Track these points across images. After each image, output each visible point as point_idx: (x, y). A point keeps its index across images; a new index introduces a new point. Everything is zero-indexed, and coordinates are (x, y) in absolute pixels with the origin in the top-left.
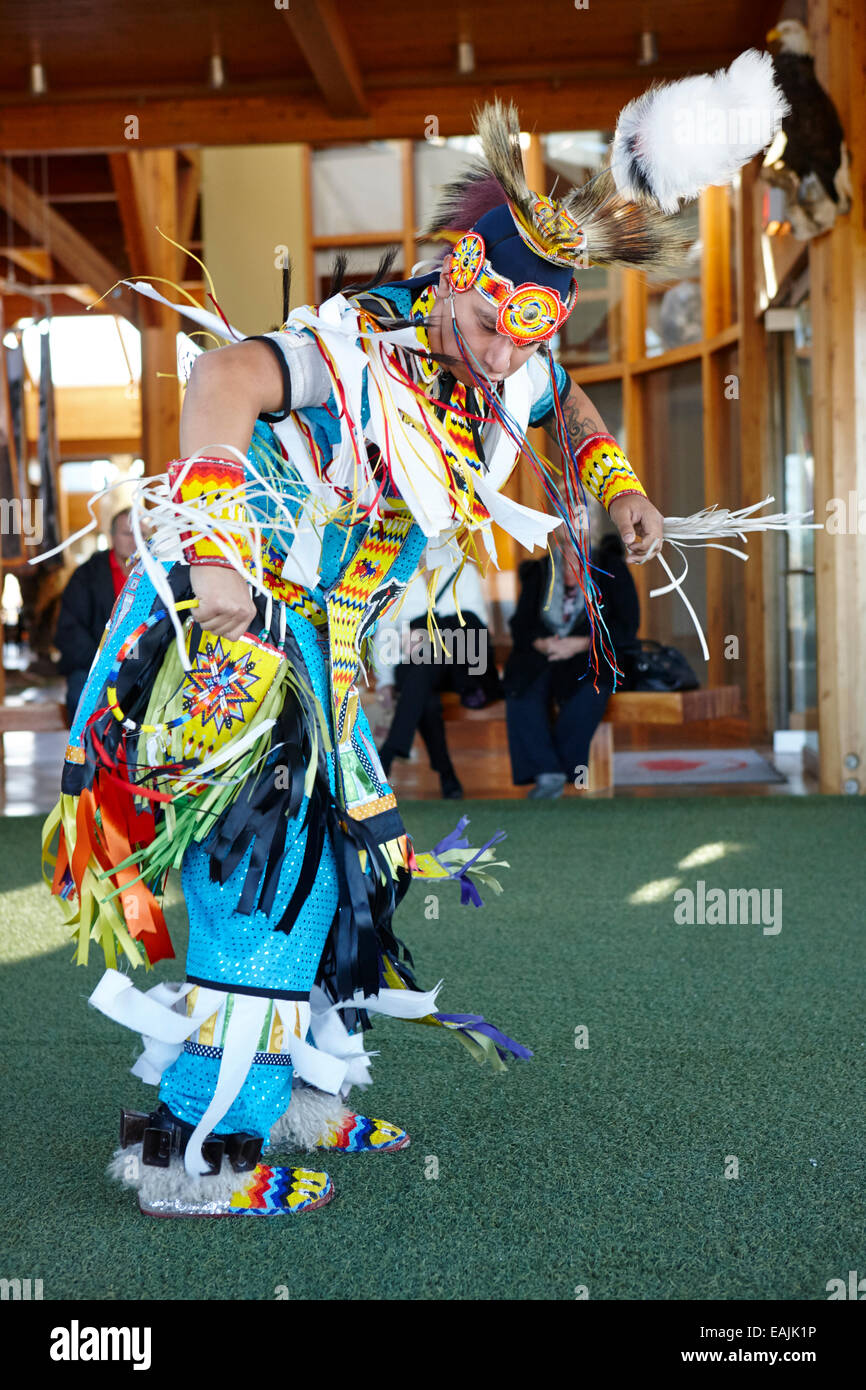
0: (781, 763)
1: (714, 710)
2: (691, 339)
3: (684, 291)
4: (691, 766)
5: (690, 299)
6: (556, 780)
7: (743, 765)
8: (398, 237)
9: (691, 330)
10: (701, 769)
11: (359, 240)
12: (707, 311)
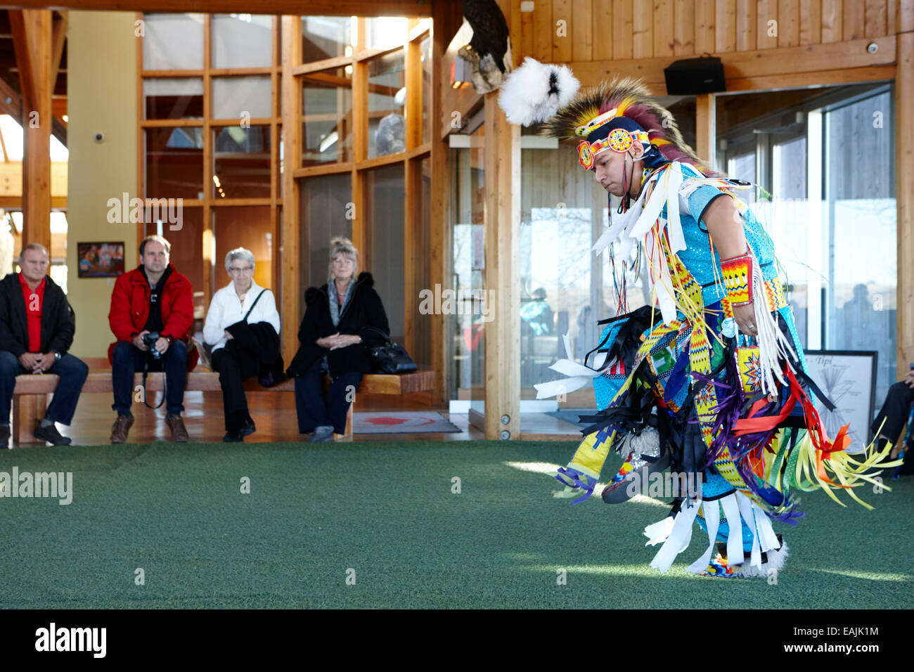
0: (453, 419)
1: (419, 387)
2: (396, 150)
3: (391, 119)
4: (400, 421)
5: (397, 125)
6: (326, 430)
7: (432, 421)
8: (200, 74)
9: (397, 144)
10: (405, 423)
11: (173, 74)
12: (407, 132)
